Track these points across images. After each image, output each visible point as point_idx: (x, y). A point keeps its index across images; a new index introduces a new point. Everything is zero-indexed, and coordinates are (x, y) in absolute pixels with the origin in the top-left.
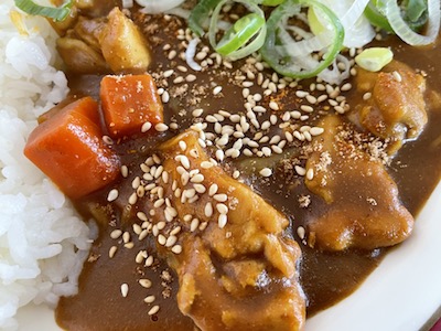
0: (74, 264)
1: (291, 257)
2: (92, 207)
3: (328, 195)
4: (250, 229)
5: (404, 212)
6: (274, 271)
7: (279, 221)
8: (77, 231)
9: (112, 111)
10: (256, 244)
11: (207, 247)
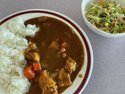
0: (29, 88)
1: (56, 88)
2: (31, 81)
3: (61, 80)
4: (51, 84)
5: (71, 82)
6: (54, 89)
7: (55, 83)
8: (29, 84)
9: (35, 68)
10: (52, 86)
11: (46, 86)
